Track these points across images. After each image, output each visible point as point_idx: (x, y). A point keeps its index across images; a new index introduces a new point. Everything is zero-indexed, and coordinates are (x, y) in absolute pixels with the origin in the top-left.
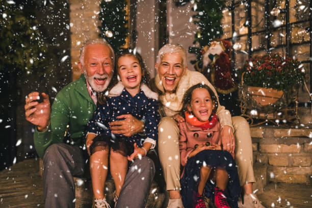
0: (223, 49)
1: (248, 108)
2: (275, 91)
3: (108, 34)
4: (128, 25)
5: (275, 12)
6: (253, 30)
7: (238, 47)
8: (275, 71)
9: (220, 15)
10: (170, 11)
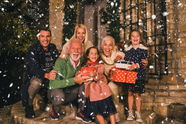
10: (99, 26)
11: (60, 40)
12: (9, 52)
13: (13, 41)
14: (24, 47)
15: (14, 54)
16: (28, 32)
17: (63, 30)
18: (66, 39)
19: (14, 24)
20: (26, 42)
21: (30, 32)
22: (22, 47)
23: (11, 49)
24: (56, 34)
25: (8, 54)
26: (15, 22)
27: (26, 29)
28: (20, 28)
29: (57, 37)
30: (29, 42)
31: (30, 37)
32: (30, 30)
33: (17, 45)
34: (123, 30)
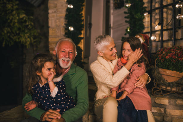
0: (143, 40)
1: (159, 83)
2: (178, 73)
3: (70, 29)
4: (84, 23)
5: (180, 17)
6: (165, 28)
7: (154, 39)
8: (178, 60)
9: (142, 17)
10: (112, 11)
11: (62, 29)
12: (4, 43)
14: (21, 36)
15: (10, 45)
16: (24, 19)
17: (66, 15)
20: (23, 31)
21: (27, 19)
22: (19, 37)
23: (6, 40)
24: (57, 21)
25: (3, 46)
26: (8, 6)
27: (23, 16)
28: (15, 14)
29: (59, 25)
30: (26, 32)
31: (27, 26)
32: (27, 17)
33: (13, 35)
34: (148, 16)
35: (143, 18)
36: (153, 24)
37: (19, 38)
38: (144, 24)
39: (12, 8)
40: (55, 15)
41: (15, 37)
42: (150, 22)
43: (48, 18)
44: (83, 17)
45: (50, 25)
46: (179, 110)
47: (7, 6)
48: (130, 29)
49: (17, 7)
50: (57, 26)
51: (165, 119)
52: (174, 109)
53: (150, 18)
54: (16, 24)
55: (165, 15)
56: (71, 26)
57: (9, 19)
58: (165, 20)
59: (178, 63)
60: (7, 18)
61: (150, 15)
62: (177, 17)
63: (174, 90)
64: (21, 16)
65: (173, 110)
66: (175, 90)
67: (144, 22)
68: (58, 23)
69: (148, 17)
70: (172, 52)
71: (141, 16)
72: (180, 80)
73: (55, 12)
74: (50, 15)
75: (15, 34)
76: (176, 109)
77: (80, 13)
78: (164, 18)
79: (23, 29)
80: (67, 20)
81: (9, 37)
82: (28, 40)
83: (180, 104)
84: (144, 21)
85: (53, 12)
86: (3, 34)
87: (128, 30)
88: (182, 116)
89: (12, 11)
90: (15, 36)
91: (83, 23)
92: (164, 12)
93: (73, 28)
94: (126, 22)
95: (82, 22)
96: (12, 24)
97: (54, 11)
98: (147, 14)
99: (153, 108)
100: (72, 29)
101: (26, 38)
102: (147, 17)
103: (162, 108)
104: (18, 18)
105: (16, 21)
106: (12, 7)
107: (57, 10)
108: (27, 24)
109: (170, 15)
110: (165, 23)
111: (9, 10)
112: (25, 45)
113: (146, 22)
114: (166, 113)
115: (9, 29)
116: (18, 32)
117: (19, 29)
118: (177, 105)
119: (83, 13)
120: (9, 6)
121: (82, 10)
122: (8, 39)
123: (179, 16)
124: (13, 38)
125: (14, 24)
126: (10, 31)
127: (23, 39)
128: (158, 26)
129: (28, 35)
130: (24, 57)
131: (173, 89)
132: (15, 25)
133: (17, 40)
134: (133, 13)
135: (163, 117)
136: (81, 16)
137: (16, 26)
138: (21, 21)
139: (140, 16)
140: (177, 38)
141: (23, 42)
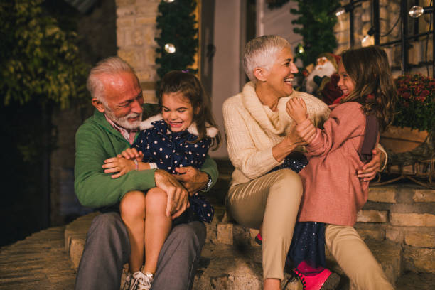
2: (416, 132)
3: (168, 49)
4: (198, 36)
5: (416, 11)
6: (383, 41)
8: (414, 102)
9: (332, 20)
10: (261, 15)
11: (147, 51)
12: (8, 97)
13: (17, 65)
14: (48, 81)
15: (22, 102)
16: (57, 37)
17: (158, 19)
18: (167, 46)
19: (18, 14)
20: (54, 68)
21: (63, 39)
22: (43, 81)
23: (14, 89)
24: (137, 33)
25: (7, 103)
26: (20, 9)
27: (53, 30)
28: (35, 27)
29: (141, 43)
30: (60, 69)
31: (64, 53)
32: (64, 34)
33: (29, 78)
34: (344, 17)
35: (335, 22)
36: (356, 35)
37: (42, 86)
38: (337, 36)
39: (27, 13)
40: (132, 21)
41: (34, 83)
42: (349, 32)
43: (115, 28)
44: (196, 22)
45: (120, 42)
46: (419, 214)
47: (17, 6)
48: (305, 48)
49: (39, 9)
50: (136, 45)
51: (388, 236)
52: (409, 213)
53: (349, 22)
54: (38, 50)
55: (383, 13)
56: (170, 42)
57: (20, 37)
58: (383, 24)
59: (416, 108)
60: (17, 35)
61: (348, 15)
62: (411, 13)
63: (407, 172)
64: (50, 32)
65: (408, 215)
66: (409, 171)
67: (336, 33)
68: (139, 39)
69: (346, 20)
70: (401, 85)
71: (329, 19)
72: (420, 148)
73: (132, 13)
74: (120, 22)
75: (34, 76)
76: (414, 212)
77: (191, 15)
78: (382, 19)
79: (54, 62)
80: (160, 31)
81: (20, 82)
82: (65, 88)
83: (422, 201)
84: (337, 30)
85: (126, 14)
86: (6, 74)
87: (301, 51)
88: (426, 227)
89: (29, 19)
90: (32, 79)
91: (196, 37)
92: (382, 6)
93: (175, 47)
94: (296, 31)
95: (194, 34)
96: (27, 51)
97: (128, 11)
98: (343, 12)
99: (361, 212)
100: (171, 49)
101: (60, 84)
102: (343, 20)
103: (381, 210)
104: (41, 35)
105: (38, 42)
106: (29, 10)
107: (136, 9)
108: (65, 48)
109: (395, 13)
110: (383, 30)
111: (21, 16)
112: (57, 100)
113: (340, 32)
114: (391, 222)
115: (20, 64)
116: (40, 70)
117: (44, 62)
118: (415, 203)
119: (197, 13)
120: (22, 8)
121: (193, 8)
122: (18, 88)
123: (415, 9)
124: (28, 85)
125: (32, 50)
126: (22, 69)
127: (53, 88)
128: (367, 36)
129: (65, 75)
130: (54, 134)
131: (405, 170)
132: (35, 54)
133: (39, 90)
134: (312, 11)
135: (385, 231)
136: (191, 20)
137: (37, 55)
138: (50, 44)
139: (327, 18)
140: (410, 62)
141: (53, 93)
